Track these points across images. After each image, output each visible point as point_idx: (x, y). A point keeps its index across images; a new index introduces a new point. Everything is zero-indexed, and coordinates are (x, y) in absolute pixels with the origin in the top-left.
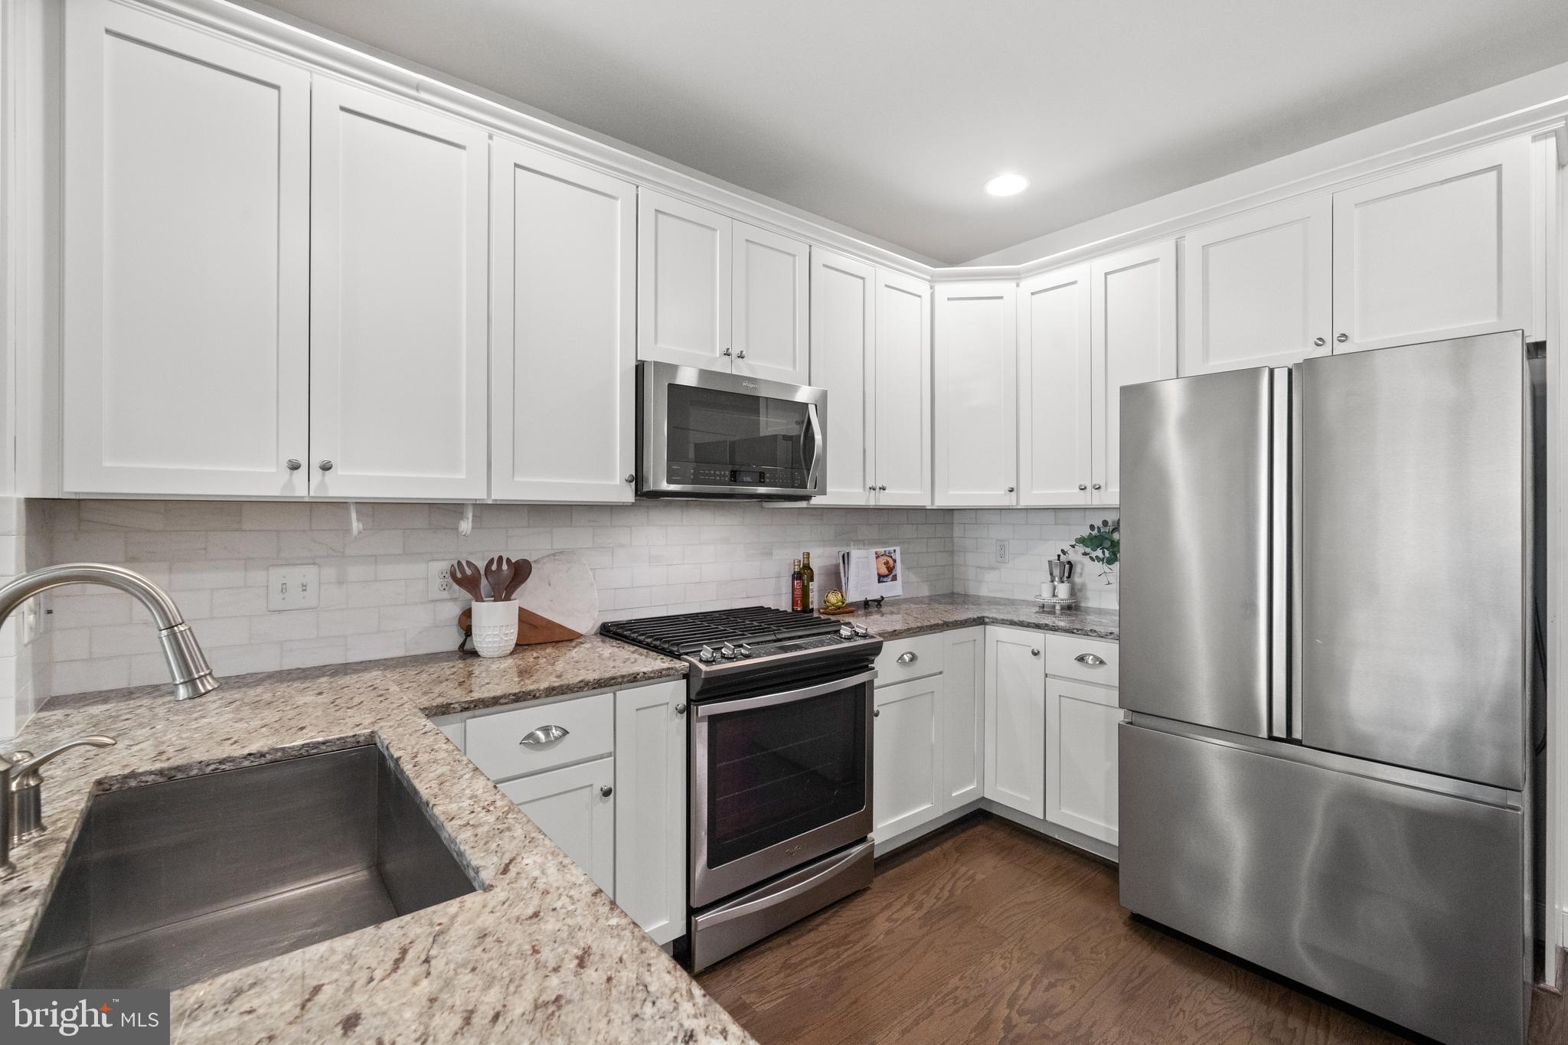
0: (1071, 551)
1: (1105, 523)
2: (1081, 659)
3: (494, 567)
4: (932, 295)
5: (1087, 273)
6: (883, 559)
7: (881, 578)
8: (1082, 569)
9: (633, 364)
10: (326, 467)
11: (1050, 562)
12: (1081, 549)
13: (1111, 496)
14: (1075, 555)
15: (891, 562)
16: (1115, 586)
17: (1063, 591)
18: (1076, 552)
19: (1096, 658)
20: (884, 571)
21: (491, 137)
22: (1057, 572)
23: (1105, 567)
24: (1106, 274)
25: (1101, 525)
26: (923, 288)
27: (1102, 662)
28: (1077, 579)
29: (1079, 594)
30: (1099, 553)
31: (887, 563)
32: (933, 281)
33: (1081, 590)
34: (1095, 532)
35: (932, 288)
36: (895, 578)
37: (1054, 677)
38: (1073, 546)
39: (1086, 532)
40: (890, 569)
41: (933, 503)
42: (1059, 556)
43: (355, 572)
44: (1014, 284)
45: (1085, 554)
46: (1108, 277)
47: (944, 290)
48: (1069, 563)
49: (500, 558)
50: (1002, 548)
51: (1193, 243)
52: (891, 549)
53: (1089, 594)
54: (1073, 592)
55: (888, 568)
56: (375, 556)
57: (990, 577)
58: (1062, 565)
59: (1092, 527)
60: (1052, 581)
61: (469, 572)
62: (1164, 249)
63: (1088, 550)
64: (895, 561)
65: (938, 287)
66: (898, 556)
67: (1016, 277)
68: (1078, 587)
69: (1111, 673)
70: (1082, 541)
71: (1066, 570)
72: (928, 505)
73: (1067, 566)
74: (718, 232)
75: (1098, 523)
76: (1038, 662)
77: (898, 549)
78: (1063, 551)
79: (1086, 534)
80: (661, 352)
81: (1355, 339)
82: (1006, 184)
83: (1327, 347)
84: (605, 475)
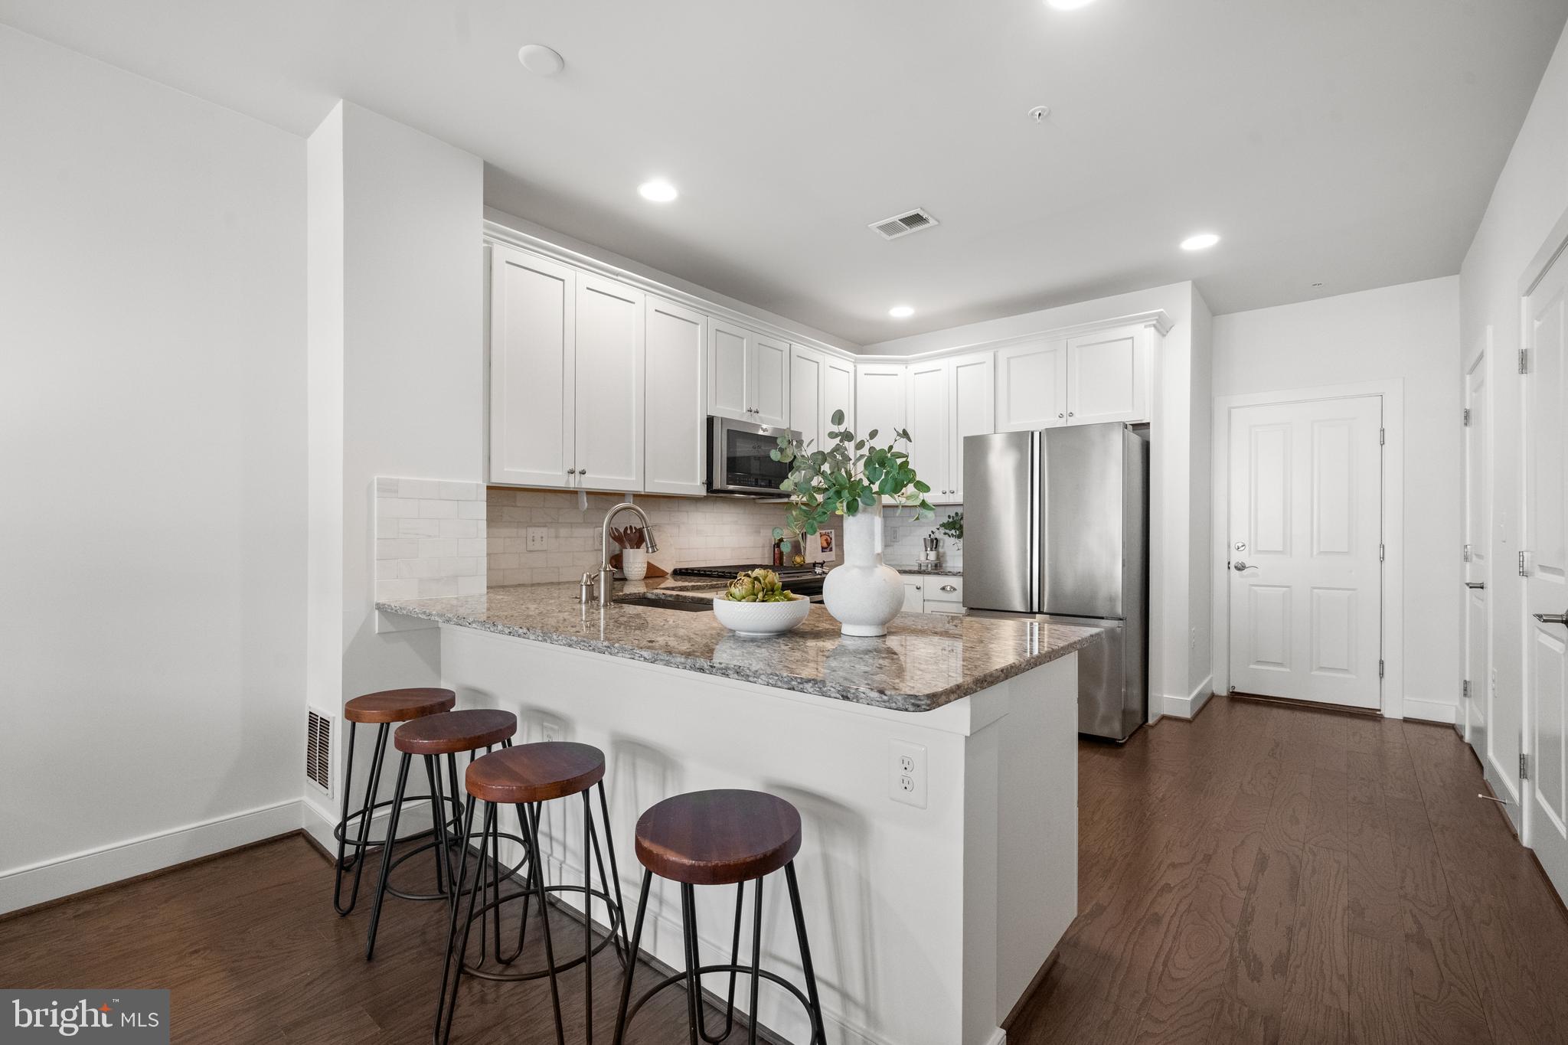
0: (937, 531)
1: (957, 514)
2: (943, 589)
3: (629, 532)
4: (855, 371)
5: (948, 365)
6: (825, 537)
7: (823, 549)
8: (944, 543)
9: (706, 417)
10: (583, 473)
11: (925, 539)
12: (942, 530)
13: (959, 498)
14: (939, 535)
15: (829, 539)
16: (961, 552)
17: (932, 556)
18: (940, 533)
19: (952, 587)
20: (825, 545)
21: (645, 295)
22: (929, 543)
23: (957, 540)
24: (957, 367)
25: (954, 515)
26: (850, 367)
27: (955, 589)
28: (941, 550)
29: (941, 559)
30: (953, 532)
31: (826, 540)
32: (856, 362)
33: (942, 556)
34: (951, 520)
35: (855, 366)
36: (831, 550)
37: (928, 600)
38: (938, 529)
39: (945, 520)
40: (829, 544)
42: (930, 535)
43: (563, 532)
44: (904, 367)
45: (945, 534)
46: (959, 369)
47: (863, 368)
48: (936, 539)
49: (631, 527)
50: (895, 532)
51: (1001, 356)
52: (829, 531)
53: (948, 558)
54: (938, 557)
55: (827, 543)
56: (571, 523)
58: (932, 541)
59: (949, 517)
60: (926, 551)
61: (617, 534)
62: (987, 357)
63: (947, 531)
64: (831, 539)
65: (859, 366)
66: (833, 536)
67: (906, 362)
68: (941, 555)
69: (958, 595)
70: (943, 525)
71: (934, 543)
73: (935, 541)
74: (745, 340)
75: (953, 514)
76: (919, 594)
77: (833, 531)
78: (932, 532)
79: (945, 522)
80: (720, 411)
81: (1077, 415)
82: (901, 312)
83: (1064, 419)
84: (694, 479)
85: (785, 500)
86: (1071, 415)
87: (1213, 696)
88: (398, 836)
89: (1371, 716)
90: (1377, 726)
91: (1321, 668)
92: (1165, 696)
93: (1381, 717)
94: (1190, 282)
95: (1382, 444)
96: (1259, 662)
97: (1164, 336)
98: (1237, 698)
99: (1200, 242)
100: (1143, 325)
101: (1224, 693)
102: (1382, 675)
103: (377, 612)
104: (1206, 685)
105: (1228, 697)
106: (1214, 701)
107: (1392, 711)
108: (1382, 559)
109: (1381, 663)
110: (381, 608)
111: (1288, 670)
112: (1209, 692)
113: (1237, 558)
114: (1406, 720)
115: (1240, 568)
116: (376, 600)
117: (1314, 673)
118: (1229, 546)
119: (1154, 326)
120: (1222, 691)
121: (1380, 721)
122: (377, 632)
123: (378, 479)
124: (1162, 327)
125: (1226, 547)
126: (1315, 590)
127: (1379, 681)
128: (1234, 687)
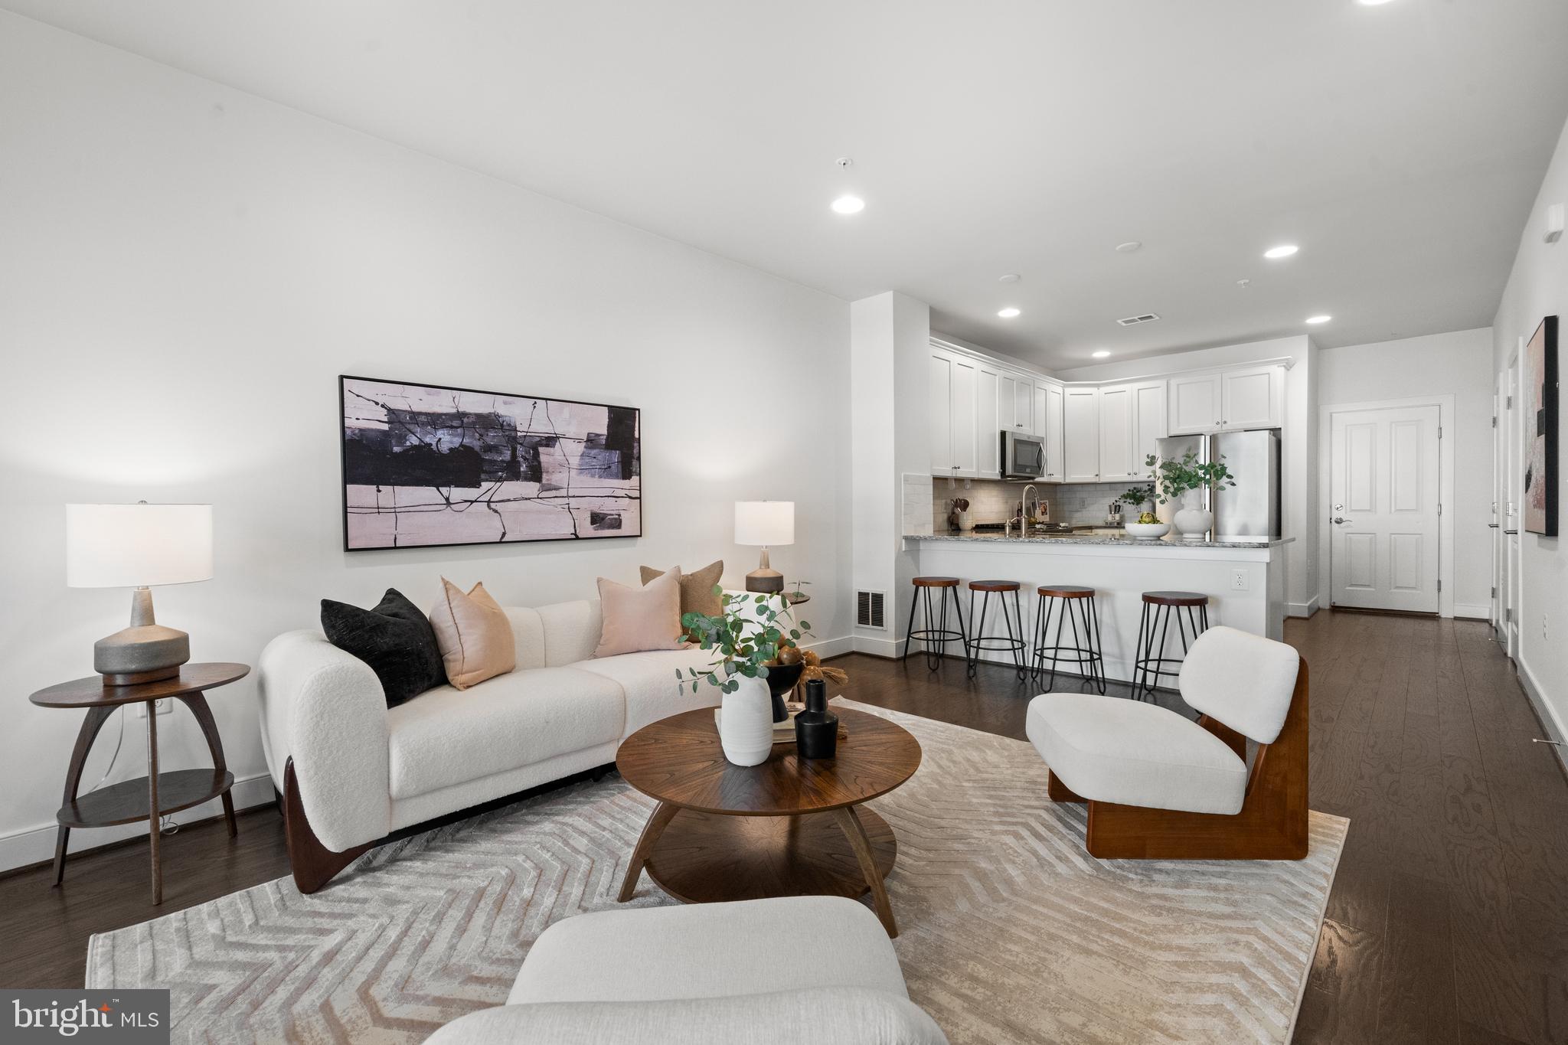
4: (1065, 392)
5: (1132, 388)
9: (1001, 431)
10: (959, 468)
14: (1121, 503)
17: (1117, 517)
18: (1122, 501)
24: (1139, 390)
26: (1060, 390)
30: (1131, 501)
31: (1045, 507)
32: (1064, 386)
34: (1130, 492)
35: (1063, 389)
38: (1120, 498)
40: (1046, 510)
41: (1065, 480)
44: (1095, 389)
46: (1141, 390)
47: (1069, 391)
48: (1119, 506)
50: (1083, 502)
51: (1173, 382)
52: (1045, 501)
54: (1122, 517)
57: (1078, 515)
58: (1116, 506)
59: (1129, 490)
60: (1111, 514)
62: (1162, 383)
63: (1127, 500)
65: (1066, 389)
66: (1047, 504)
67: (1098, 386)
68: (1124, 515)
70: (1124, 496)
71: (1117, 509)
72: (1062, 481)
75: (1132, 488)
78: (1116, 501)
79: (1125, 493)
80: (1009, 428)
81: (1229, 423)
82: (1101, 354)
83: (1220, 426)
84: (995, 469)
85: (1031, 481)
86: (1225, 422)
87: (1319, 609)
88: (908, 653)
89: (1433, 617)
90: (1435, 623)
91: (1397, 587)
92: (1290, 604)
93: (1439, 617)
94: (1307, 336)
95: (1440, 437)
96: (1352, 585)
97: (1288, 370)
98: (1336, 609)
99: (1319, 320)
100: (1276, 366)
101: (1327, 607)
102: (1439, 590)
103: (904, 541)
104: (1314, 602)
105: (1330, 609)
106: (1320, 613)
107: (1446, 613)
108: (1440, 514)
109: (1439, 582)
110: (906, 538)
111: (1373, 589)
112: (1316, 607)
113: (1336, 515)
114: (1456, 618)
115: (1339, 522)
116: (904, 534)
117: (1393, 590)
118: (1331, 507)
119: (1284, 366)
120: (1325, 604)
121: (1438, 620)
122: (904, 549)
123: (905, 476)
124: (1288, 366)
125: (1329, 508)
126: (1393, 536)
127: (1437, 594)
128: (1334, 603)
